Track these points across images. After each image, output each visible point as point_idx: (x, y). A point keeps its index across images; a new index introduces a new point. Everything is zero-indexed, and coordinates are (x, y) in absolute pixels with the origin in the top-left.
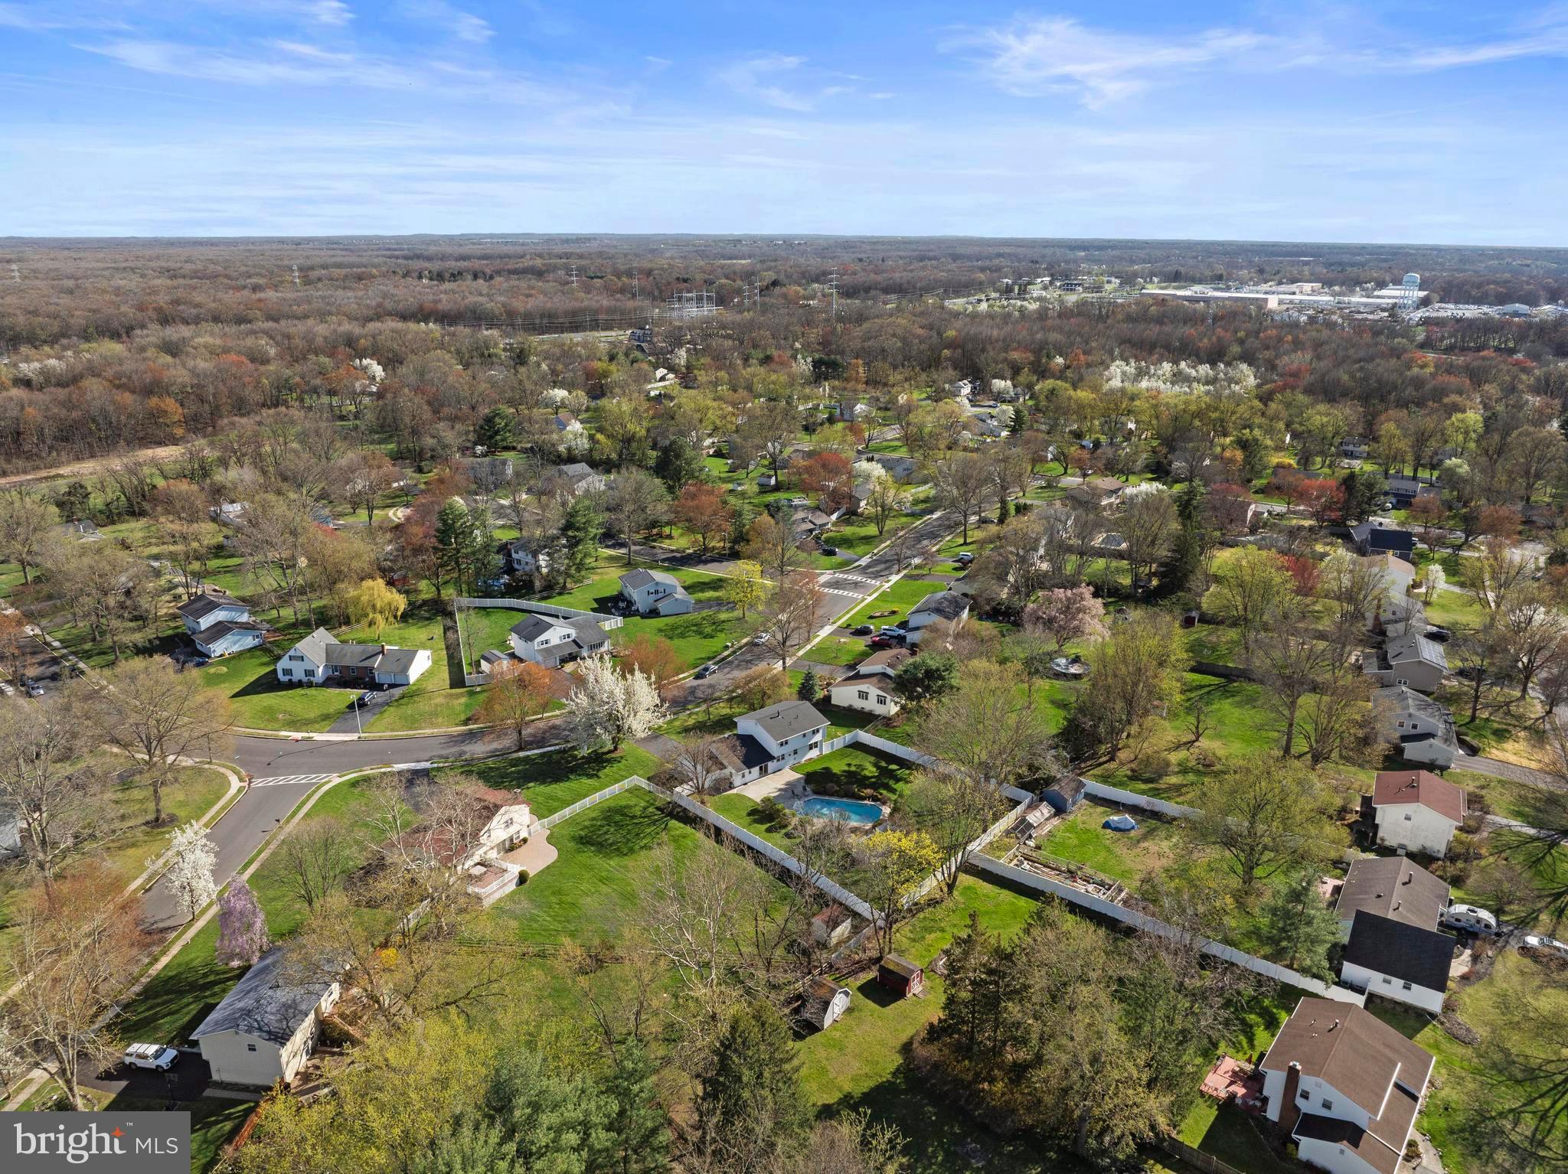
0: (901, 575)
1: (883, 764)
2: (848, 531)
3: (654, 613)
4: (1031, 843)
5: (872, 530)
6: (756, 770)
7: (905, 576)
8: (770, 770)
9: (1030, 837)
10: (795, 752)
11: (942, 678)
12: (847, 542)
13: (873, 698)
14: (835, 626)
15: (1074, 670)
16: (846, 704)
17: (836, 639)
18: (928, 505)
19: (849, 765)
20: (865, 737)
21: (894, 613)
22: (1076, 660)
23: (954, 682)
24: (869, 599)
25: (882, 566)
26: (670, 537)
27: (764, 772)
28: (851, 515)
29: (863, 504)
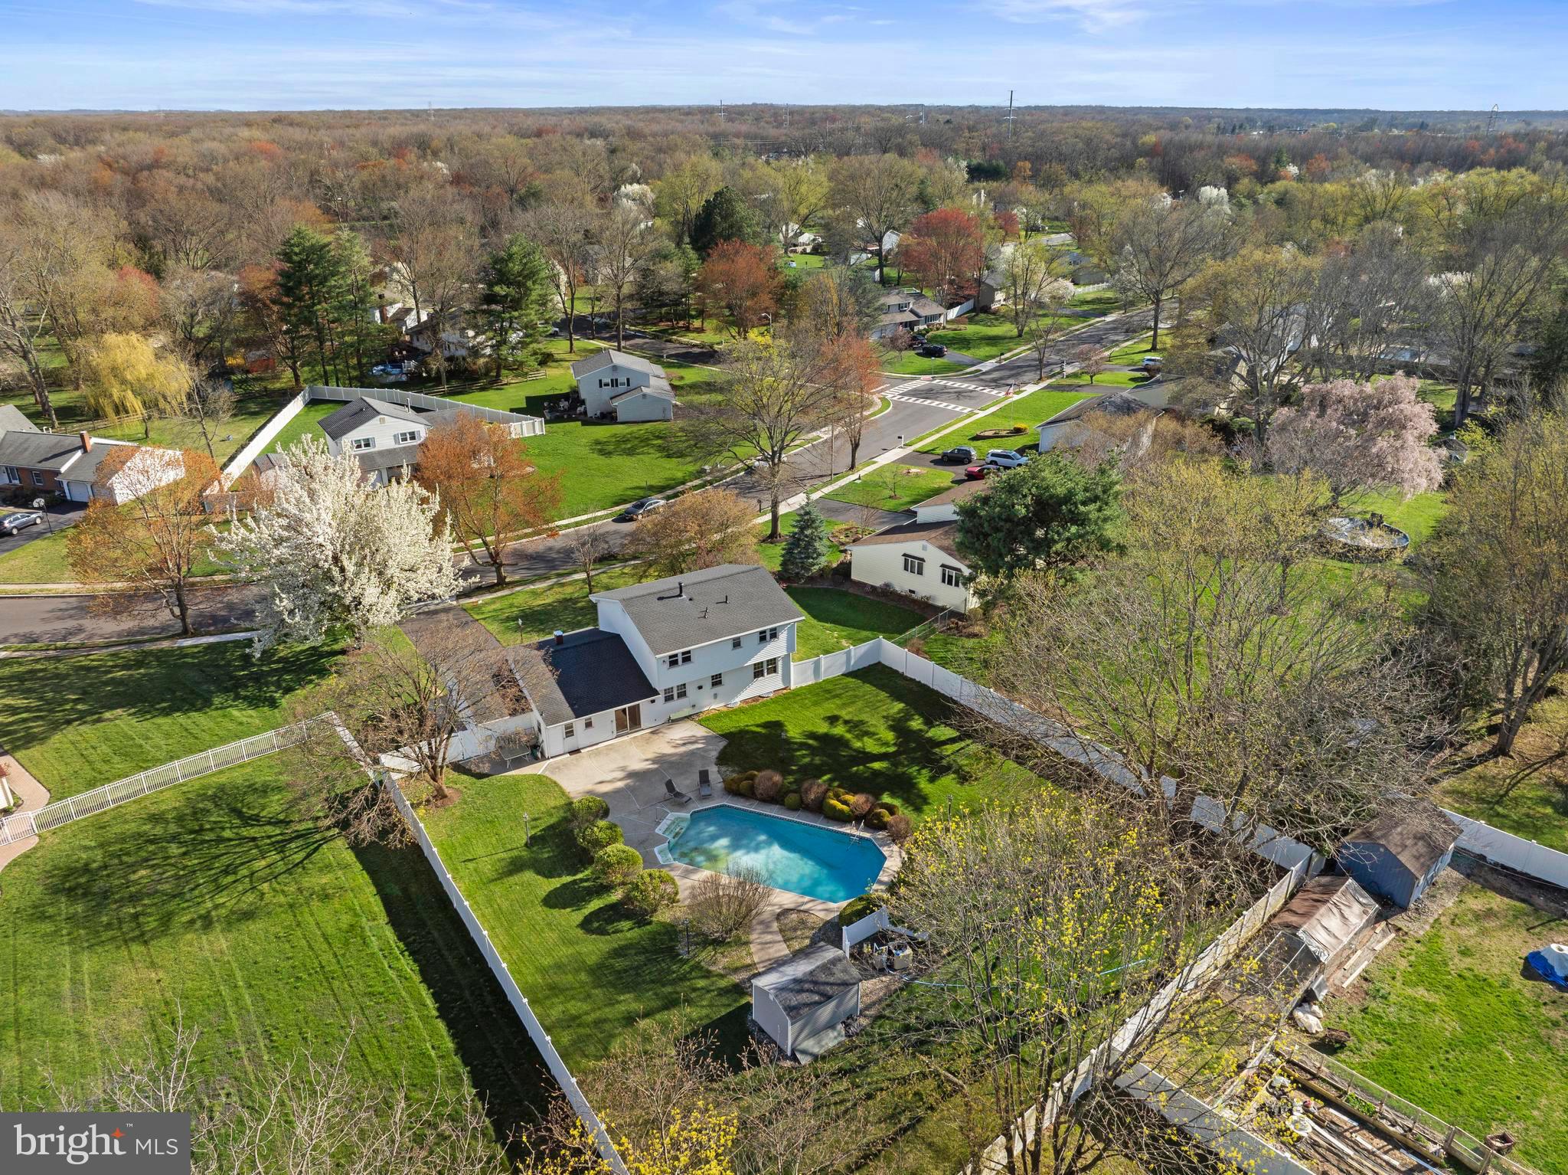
0: (1043, 385)
1: (916, 724)
2: (970, 330)
3: (608, 417)
4: (1313, 1021)
5: (1007, 329)
6: (606, 718)
7: (1049, 387)
8: (645, 720)
9: (1309, 998)
10: (717, 681)
11: (1080, 520)
12: (964, 343)
13: (932, 571)
14: (909, 450)
15: (1370, 540)
16: (878, 583)
17: (904, 468)
18: (1101, 307)
19: (833, 720)
20: (895, 654)
21: (1018, 431)
22: (1374, 522)
23: (1110, 531)
24: (982, 414)
25: (1010, 374)
26: (701, 330)
27: (631, 721)
28: (982, 309)
29: (1000, 296)
